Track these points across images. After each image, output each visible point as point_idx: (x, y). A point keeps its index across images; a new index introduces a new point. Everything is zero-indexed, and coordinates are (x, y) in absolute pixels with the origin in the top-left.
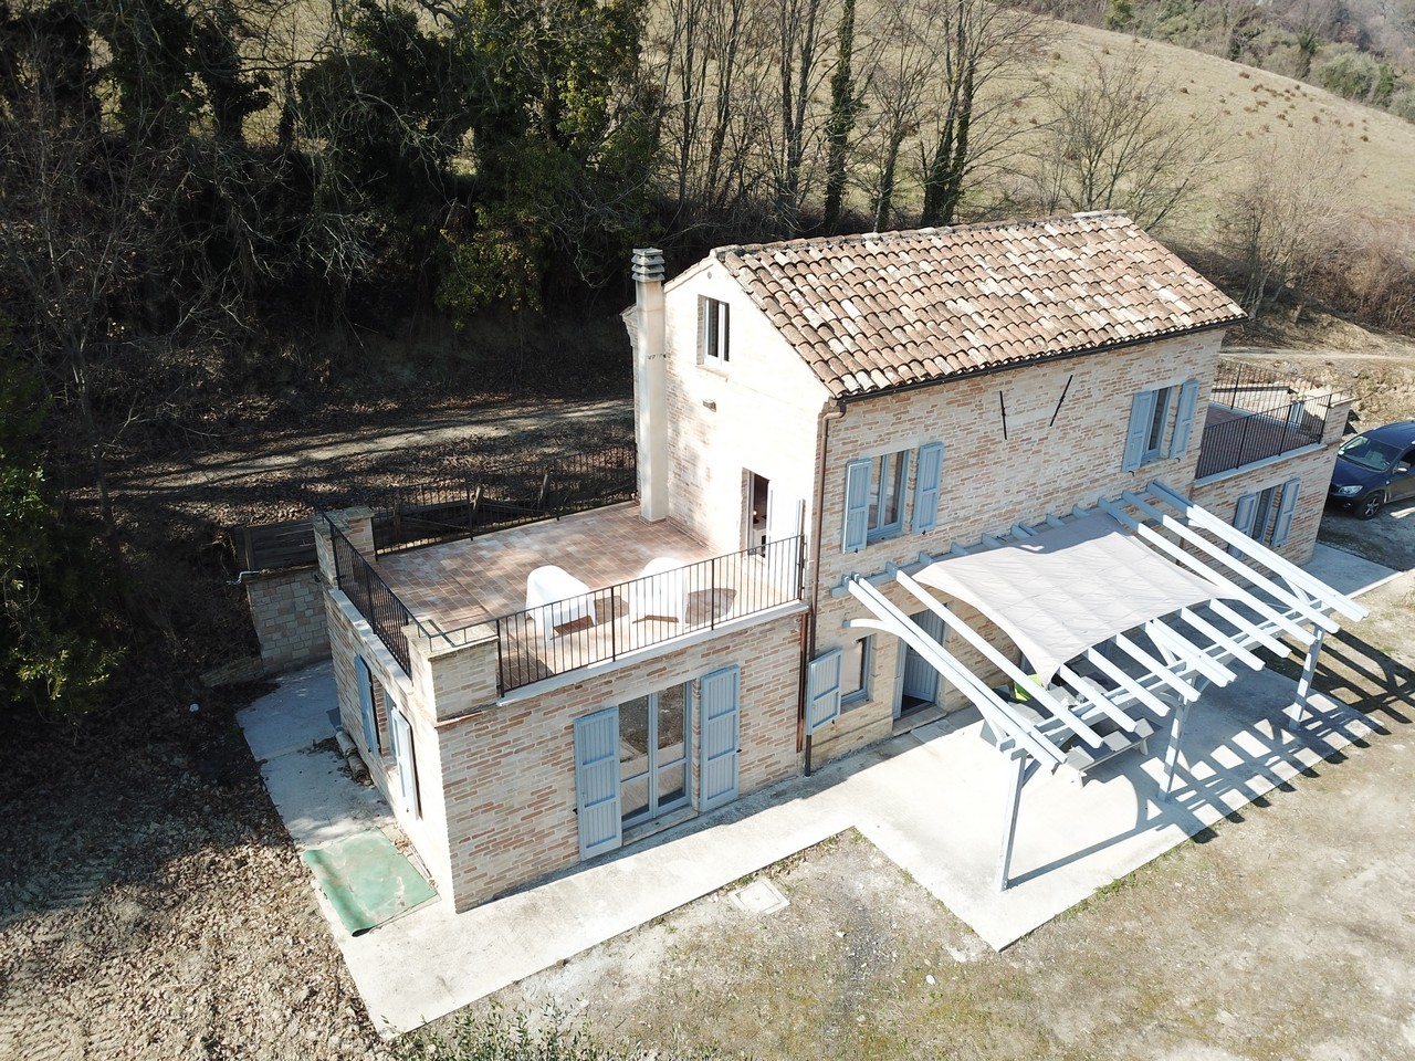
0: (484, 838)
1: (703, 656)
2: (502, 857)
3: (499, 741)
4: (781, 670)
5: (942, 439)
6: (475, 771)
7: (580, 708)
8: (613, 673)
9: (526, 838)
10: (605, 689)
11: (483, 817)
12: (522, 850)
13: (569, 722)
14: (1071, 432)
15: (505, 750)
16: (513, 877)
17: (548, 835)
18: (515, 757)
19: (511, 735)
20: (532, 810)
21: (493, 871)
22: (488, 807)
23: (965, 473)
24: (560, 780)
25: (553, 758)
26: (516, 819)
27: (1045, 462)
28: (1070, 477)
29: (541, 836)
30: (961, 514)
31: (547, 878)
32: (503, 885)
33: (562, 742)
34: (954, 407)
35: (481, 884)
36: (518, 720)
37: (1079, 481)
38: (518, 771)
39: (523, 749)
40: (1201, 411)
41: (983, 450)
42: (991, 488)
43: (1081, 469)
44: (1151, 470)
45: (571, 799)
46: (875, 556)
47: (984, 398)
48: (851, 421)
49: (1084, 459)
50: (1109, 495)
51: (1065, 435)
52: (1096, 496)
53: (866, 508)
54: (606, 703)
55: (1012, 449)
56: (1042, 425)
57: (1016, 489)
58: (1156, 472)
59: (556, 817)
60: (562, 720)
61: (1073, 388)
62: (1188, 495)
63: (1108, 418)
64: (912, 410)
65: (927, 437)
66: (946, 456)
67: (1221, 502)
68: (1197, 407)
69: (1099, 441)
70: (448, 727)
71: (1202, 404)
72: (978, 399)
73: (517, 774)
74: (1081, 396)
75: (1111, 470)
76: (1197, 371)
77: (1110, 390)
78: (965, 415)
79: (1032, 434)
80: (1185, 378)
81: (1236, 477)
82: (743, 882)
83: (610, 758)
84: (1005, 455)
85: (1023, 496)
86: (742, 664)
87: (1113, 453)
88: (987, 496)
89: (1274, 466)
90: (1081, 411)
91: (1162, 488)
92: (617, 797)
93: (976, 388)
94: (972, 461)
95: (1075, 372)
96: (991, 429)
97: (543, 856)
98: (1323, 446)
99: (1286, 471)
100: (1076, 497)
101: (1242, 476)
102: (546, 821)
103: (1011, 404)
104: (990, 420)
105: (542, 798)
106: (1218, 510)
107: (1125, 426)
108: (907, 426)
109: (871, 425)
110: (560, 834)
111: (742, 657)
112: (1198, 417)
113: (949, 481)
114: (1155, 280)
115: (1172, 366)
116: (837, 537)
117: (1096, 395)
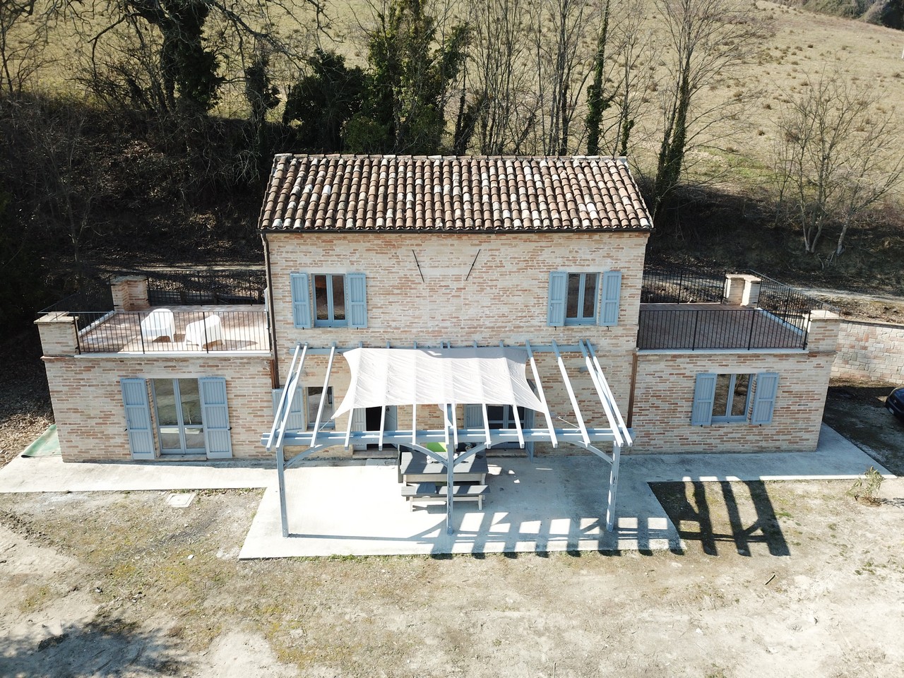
0: (75, 427)
1: (200, 366)
2: (87, 441)
3: (79, 376)
4: (258, 390)
5: (367, 273)
6: (66, 389)
7: (124, 373)
8: (141, 359)
9: (99, 435)
10: (138, 367)
11: (73, 415)
12: (97, 441)
13: (118, 379)
15: (82, 383)
16: (94, 454)
17: (112, 438)
18: (87, 388)
19: (85, 375)
20: (101, 421)
21: (82, 446)
22: (76, 411)
23: (391, 298)
24: (118, 411)
25: (110, 395)
26: (93, 422)
27: (466, 304)
28: (493, 320)
29: (108, 437)
30: (393, 324)
31: (113, 462)
32: (88, 456)
33: (116, 389)
34: (372, 254)
35: (76, 451)
36: (88, 369)
37: (504, 324)
38: (91, 396)
39: (93, 386)
40: (632, 296)
41: (405, 285)
42: (417, 313)
43: (503, 316)
44: (582, 331)
45: (124, 423)
46: (324, 336)
47: (399, 252)
48: (289, 248)
49: (505, 309)
50: (538, 341)
51: (482, 290)
52: (522, 338)
53: (307, 303)
54: (140, 375)
55: (432, 290)
56: (458, 279)
57: (441, 318)
58: (588, 334)
59: (116, 430)
60: (114, 377)
61: (483, 259)
62: (631, 358)
63: (525, 285)
64: (338, 250)
65: (353, 269)
66: (371, 283)
67: (675, 372)
68: (627, 292)
69: (519, 300)
70: (50, 361)
71: (633, 291)
72: (393, 251)
73: (91, 398)
74: (493, 264)
75: (535, 322)
76: (620, 265)
77: (523, 265)
78: (384, 260)
79: (449, 283)
80: (607, 268)
81: (690, 356)
82: (183, 491)
83: (142, 406)
84: (426, 293)
85: (448, 324)
86: (228, 378)
87: (536, 311)
88: (414, 317)
89: (739, 356)
90: (495, 274)
91: (585, 345)
92: (149, 430)
93: (389, 244)
94: (396, 291)
95: (482, 248)
96: (408, 273)
97: (110, 449)
98: (806, 351)
99: (759, 364)
100: (502, 335)
101: (697, 356)
102: (110, 430)
103: (425, 260)
104: (407, 268)
105: (106, 416)
106: (673, 378)
107: (544, 293)
108: (335, 258)
109: (306, 253)
110: (119, 440)
111: (228, 374)
112: (629, 300)
113: (378, 300)
114: (591, 196)
115: (589, 257)
116: (290, 318)
117: (509, 267)
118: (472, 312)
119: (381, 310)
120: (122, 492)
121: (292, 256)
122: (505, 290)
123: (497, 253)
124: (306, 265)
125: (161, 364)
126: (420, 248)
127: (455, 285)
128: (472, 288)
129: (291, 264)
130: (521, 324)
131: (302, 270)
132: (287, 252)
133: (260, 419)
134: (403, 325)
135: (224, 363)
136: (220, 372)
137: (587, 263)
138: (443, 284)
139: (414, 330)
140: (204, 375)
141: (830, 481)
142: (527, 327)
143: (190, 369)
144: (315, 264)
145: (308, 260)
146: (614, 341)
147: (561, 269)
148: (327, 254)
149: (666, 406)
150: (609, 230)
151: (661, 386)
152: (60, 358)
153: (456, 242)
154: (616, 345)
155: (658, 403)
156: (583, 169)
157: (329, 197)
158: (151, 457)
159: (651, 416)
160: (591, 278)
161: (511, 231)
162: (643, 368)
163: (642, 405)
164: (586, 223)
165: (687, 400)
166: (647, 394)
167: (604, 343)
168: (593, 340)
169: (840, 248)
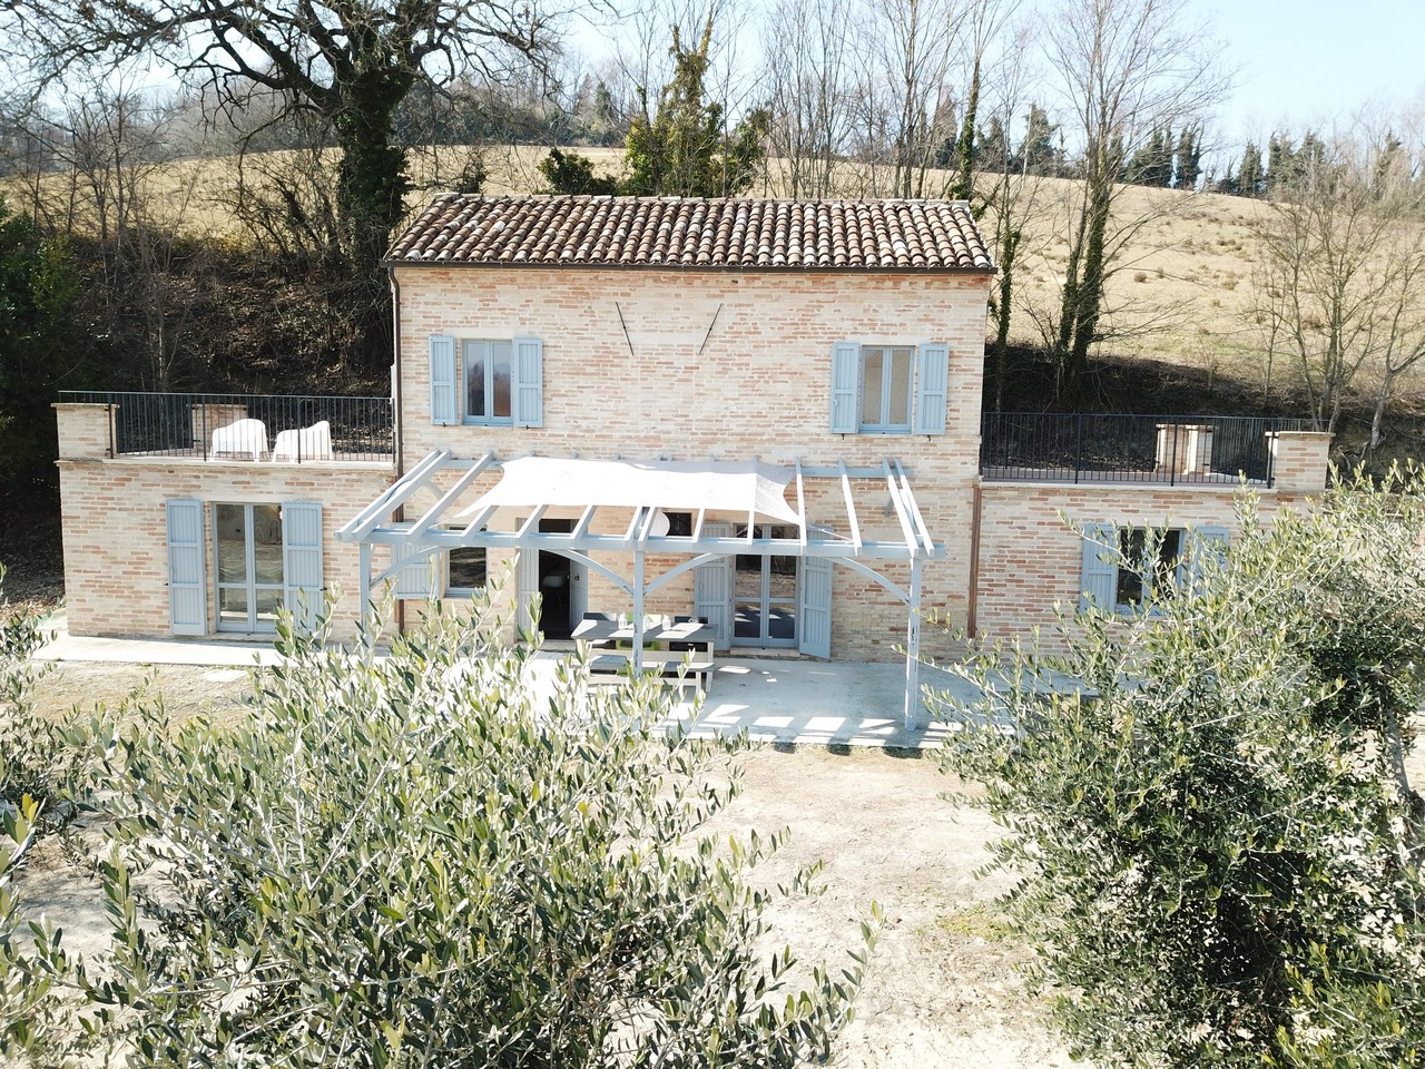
0: (92, 576)
1: (287, 484)
2: (108, 601)
3: (107, 494)
5: (545, 337)
6: (86, 513)
7: (172, 491)
8: (199, 468)
9: (127, 593)
10: (194, 482)
11: (92, 557)
12: (122, 601)
13: (163, 500)
14: (735, 368)
15: (110, 504)
16: (115, 623)
17: (144, 597)
18: (117, 514)
19: (115, 492)
20: (130, 568)
21: (99, 610)
22: (96, 550)
23: (582, 381)
24: (158, 553)
25: (149, 527)
26: (119, 570)
27: (699, 394)
28: (743, 421)
29: (139, 596)
30: (584, 424)
31: (141, 638)
32: (106, 627)
33: (159, 516)
34: (554, 308)
35: (88, 617)
36: (122, 482)
37: (760, 430)
38: (121, 527)
39: (125, 510)
40: (967, 386)
41: (603, 360)
42: (622, 406)
43: (759, 415)
44: (882, 447)
45: (165, 573)
46: (475, 440)
47: (595, 305)
48: (430, 297)
49: (761, 405)
50: (815, 459)
51: (725, 371)
52: (791, 454)
53: (451, 383)
54: (195, 494)
55: (646, 368)
56: (686, 352)
57: (659, 416)
58: (897, 448)
59: (151, 584)
60: (157, 496)
61: (727, 319)
62: (970, 493)
63: (794, 364)
64: (502, 300)
65: (524, 331)
66: (551, 354)
67: (1046, 519)
68: (959, 380)
69: (784, 389)
70: (69, 468)
71: (969, 378)
72: (586, 304)
73: (120, 530)
74: (743, 329)
75: (811, 427)
76: (947, 333)
77: (789, 331)
78: (572, 318)
79: (672, 358)
80: (926, 339)
81: (1070, 493)
83: (194, 545)
84: (636, 374)
85: (670, 426)
86: (327, 505)
87: (811, 408)
88: (617, 413)
89: (1157, 496)
90: (747, 347)
91: (893, 467)
92: (200, 586)
93: (580, 292)
94: (589, 369)
95: (725, 301)
96: (609, 340)
97: (141, 617)
98: (1274, 490)
99: (1192, 510)
100: (757, 448)
101: (1084, 493)
102: (145, 584)
103: (635, 320)
104: (606, 332)
105: (140, 560)
106: (1044, 531)
107: (825, 379)
108: (497, 314)
109: (454, 305)
110: (155, 602)
111: (327, 498)
112: (964, 393)
113: (560, 383)
114: (902, 234)
115: (896, 320)
116: (427, 409)
117: (767, 333)
118: (709, 407)
119: (565, 400)
121: (434, 310)
122: (762, 372)
123: (748, 310)
124: (453, 324)
125: (228, 477)
126: (629, 300)
127: (682, 362)
128: (708, 368)
129: (432, 321)
130: (789, 430)
131: (447, 331)
132: (427, 303)
134: (599, 426)
135: (323, 480)
136: (314, 495)
137: (893, 329)
138: (662, 359)
139: (617, 435)
140: (290, 498)
142: (798, 435)
143: (273, 487)
144: (467, 322)
145: (456, 316)
146: (941, 463)
147: (850, 338)
148: (486, 307)
149: (1034, 580)
150: (922, 270)
151: (1024, 545)
152: (79, 462)
153: (684, 291)
154: (944, 470)
155: (1021, 573)
157: (498, 234)
158: (199, 630)
159: (1010, 598)
160: (903, 354)
161: (768, 268)
162: (990, 510)
163: (993, 576)
164: (886, 260)
165: (1071, 570)
166: (1000, 557)
167: (925, 465)
168: (906, 460)
169: (1375, 435)
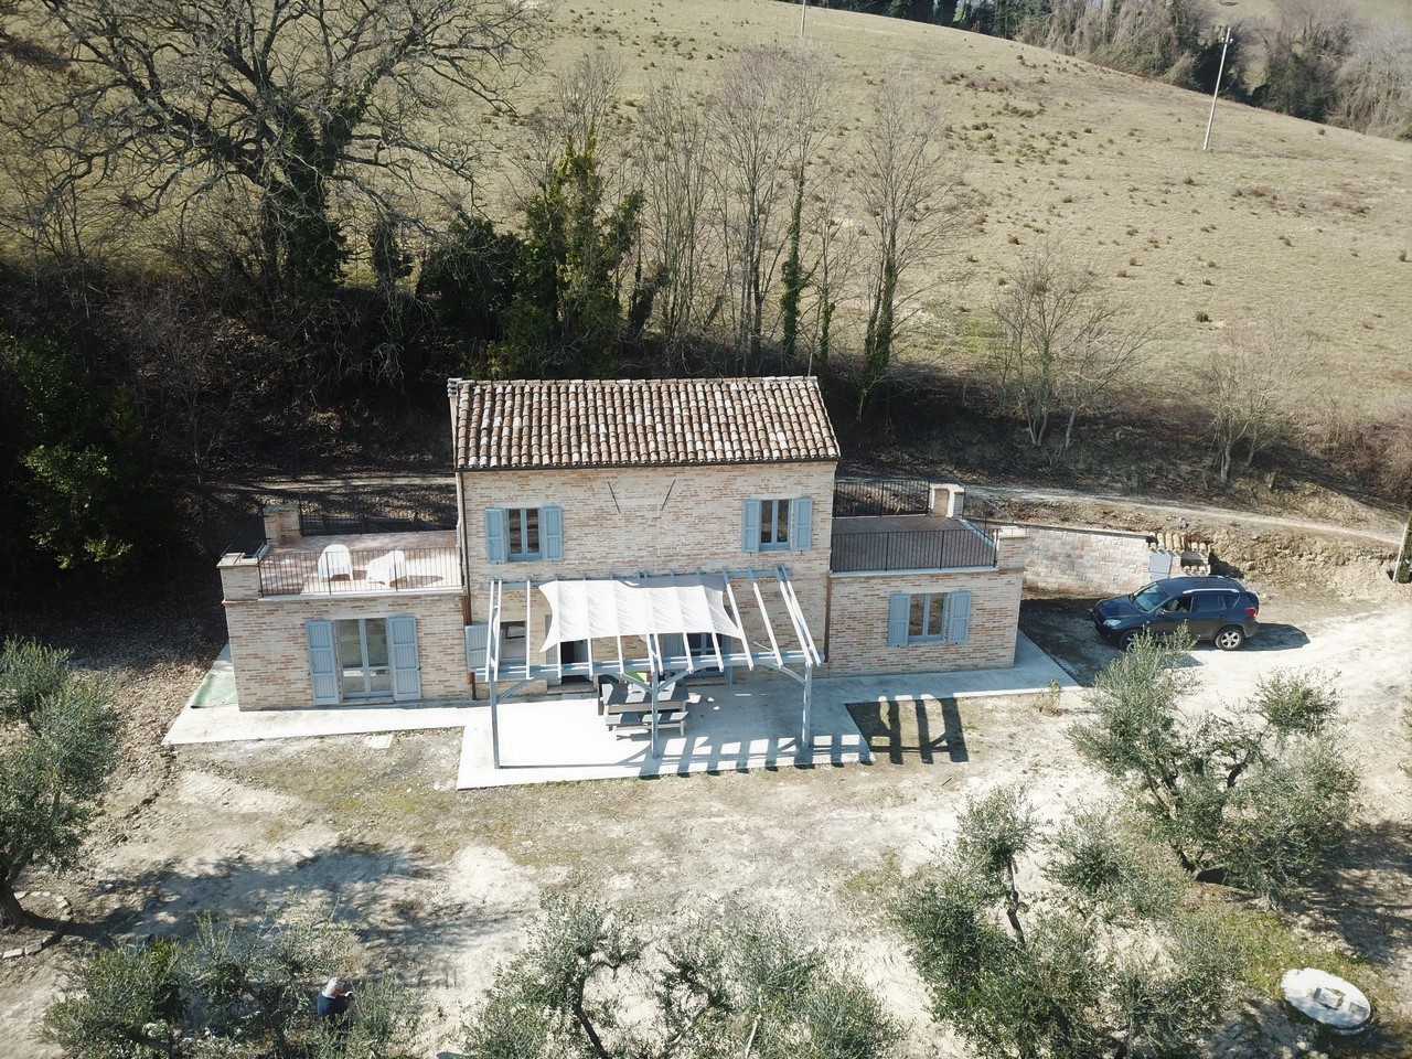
1: (389, 605)
2: (266, 687)
3: (261, 620)
4: (449, 627)
5: (563, 505)
6: (247, 633)
7: (306, 615)
8: (328, 600)
9: (280, 681)
10: (324, 609)
11: (253, 661)
12: (277, 687)
13: (303, 621)
14: (684, 517)
15: (264, 627)
16: (273, 701)
17: (293, 683)
18: (269, 632)
19: (267, 619)
20: (282, 666)
21: (261, 694)
22: (256, 656)
23: (587, 530)
24: (301, 656)
25: (294, 639)
26: (273, 668)
27: (662, 534)
28: (689, 548)
29: (289, 683)
30: (589, 556)
31: (293, 708)
32: (267, 704)
33: (300, 632)
34: (568, 487)
35: (254, 699)
36: (271, 612)
37: (700, 552)
38: (273, 640)
39: (275, 629)
40: (823, 521)
41: (601, 517)
42: (613, 543)
43: (699, 543)
44: (776, 556)
45: (306, 667)
46: (518, 570)
47: (595, 485)
48: (484, 484)
49: (701, 537)
50: (734, 567)
51: (678, 518)
52: (719, 565)
53: (501, 538)
54: (325, 617)
55: (628, 520)
56: (653, 509)
57: (637, 547)
58: (782, 558)
59: (298, 675)
60: (298, 619)
61: (678, 488)
62: (825, 581)
63: (720, 513)
64: (533, 484)
65: (549, 502)
66: (567, 516)
67: (869, 593)
68: (818, 517)
69: (714, 527)
70: (232, 605)
71: (824, 516)
72: (589, 484)
73: (272, 642)
74: (688, 494)
75: (730, 549)
76: (811, 491)
77: (717, 493)
78: (579, 493)
79: (645, 513)
80: (798, 495)
81: (882, 577)
82: (379, 733)
83: (328, 649)
84: (622, 523)
85: (644, 553)
86: (419, 617)
87: (731, 537)
88: (610, 548)
89: (932, 576)
90: (691, 504)
91: (780, 569)
92: (334, 674)
93: (585, 477)
94: (591, 523)
95: (677, 478)
96: (604, 505)
97: (291, 695)
98: (996, 569)
99: (952, 582)
100: (698, 562)
101: (890, 577)
102: (292, 675)
103: (620, 492)
104: (603, 499)
105: (288, 661)
106: (867, 600)
107: (739, 521)
108: (531, 493)
109: (500, 489)
110: (300, 685)
111: (418, 612)
112: (821, 525)
113: (573, 532)
114: (782, 426)
115: (781, 485)
116: (484, 553)
117: (703, 496)
118: (668, 541)
119: (576, 542)
120: (316, 737)
121: (487, 492)
122: (700, 518)
123: (692, 483)
124: (500, 500)
125: (347, 604)
126: (616, 481)
127: (650, 515)
128: (667, 517)
129: (486, 499)
130: (717, 551)
131: (496, 505)
132: (482, 488)
133: (450, 657)
134: (599, 556)
135: (414, 601)
136: (409, 611)
137: (779, 490)
138: (638, 514)
139: (610, 561)
140: (393, 614)
141: (1019, 695)
142: (723, 553)
143: (380, 608)
144: (510, 499)
145: (500, 495)
146: (808, 565)
147: (754, 497)
148: (522, 489)
149: (862, 627)
150: (798, 460)
151: (856, 608)
152: (243, 602)
153: (651, 474)
154: (810, 569)
155: (854, 624)
156: (773, 392)
157: (521, 430)
158: (336, 701)
159: (848, 638)
160: (784, 505)
161: (705, 463)
162: (837, 590)
163: (839, 627)
164: (776, 454)
165: (883, 620)
166: (842, 616)
167: (798, 567)
168: (788, 564)
169: (1068, 441)
